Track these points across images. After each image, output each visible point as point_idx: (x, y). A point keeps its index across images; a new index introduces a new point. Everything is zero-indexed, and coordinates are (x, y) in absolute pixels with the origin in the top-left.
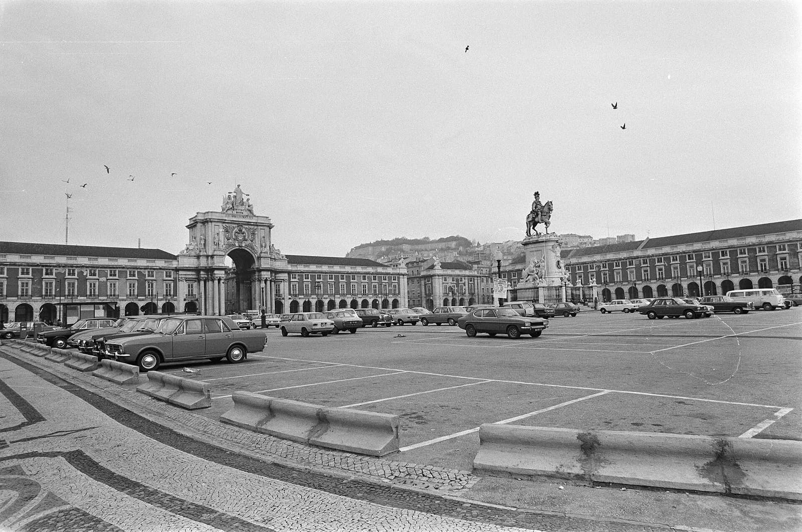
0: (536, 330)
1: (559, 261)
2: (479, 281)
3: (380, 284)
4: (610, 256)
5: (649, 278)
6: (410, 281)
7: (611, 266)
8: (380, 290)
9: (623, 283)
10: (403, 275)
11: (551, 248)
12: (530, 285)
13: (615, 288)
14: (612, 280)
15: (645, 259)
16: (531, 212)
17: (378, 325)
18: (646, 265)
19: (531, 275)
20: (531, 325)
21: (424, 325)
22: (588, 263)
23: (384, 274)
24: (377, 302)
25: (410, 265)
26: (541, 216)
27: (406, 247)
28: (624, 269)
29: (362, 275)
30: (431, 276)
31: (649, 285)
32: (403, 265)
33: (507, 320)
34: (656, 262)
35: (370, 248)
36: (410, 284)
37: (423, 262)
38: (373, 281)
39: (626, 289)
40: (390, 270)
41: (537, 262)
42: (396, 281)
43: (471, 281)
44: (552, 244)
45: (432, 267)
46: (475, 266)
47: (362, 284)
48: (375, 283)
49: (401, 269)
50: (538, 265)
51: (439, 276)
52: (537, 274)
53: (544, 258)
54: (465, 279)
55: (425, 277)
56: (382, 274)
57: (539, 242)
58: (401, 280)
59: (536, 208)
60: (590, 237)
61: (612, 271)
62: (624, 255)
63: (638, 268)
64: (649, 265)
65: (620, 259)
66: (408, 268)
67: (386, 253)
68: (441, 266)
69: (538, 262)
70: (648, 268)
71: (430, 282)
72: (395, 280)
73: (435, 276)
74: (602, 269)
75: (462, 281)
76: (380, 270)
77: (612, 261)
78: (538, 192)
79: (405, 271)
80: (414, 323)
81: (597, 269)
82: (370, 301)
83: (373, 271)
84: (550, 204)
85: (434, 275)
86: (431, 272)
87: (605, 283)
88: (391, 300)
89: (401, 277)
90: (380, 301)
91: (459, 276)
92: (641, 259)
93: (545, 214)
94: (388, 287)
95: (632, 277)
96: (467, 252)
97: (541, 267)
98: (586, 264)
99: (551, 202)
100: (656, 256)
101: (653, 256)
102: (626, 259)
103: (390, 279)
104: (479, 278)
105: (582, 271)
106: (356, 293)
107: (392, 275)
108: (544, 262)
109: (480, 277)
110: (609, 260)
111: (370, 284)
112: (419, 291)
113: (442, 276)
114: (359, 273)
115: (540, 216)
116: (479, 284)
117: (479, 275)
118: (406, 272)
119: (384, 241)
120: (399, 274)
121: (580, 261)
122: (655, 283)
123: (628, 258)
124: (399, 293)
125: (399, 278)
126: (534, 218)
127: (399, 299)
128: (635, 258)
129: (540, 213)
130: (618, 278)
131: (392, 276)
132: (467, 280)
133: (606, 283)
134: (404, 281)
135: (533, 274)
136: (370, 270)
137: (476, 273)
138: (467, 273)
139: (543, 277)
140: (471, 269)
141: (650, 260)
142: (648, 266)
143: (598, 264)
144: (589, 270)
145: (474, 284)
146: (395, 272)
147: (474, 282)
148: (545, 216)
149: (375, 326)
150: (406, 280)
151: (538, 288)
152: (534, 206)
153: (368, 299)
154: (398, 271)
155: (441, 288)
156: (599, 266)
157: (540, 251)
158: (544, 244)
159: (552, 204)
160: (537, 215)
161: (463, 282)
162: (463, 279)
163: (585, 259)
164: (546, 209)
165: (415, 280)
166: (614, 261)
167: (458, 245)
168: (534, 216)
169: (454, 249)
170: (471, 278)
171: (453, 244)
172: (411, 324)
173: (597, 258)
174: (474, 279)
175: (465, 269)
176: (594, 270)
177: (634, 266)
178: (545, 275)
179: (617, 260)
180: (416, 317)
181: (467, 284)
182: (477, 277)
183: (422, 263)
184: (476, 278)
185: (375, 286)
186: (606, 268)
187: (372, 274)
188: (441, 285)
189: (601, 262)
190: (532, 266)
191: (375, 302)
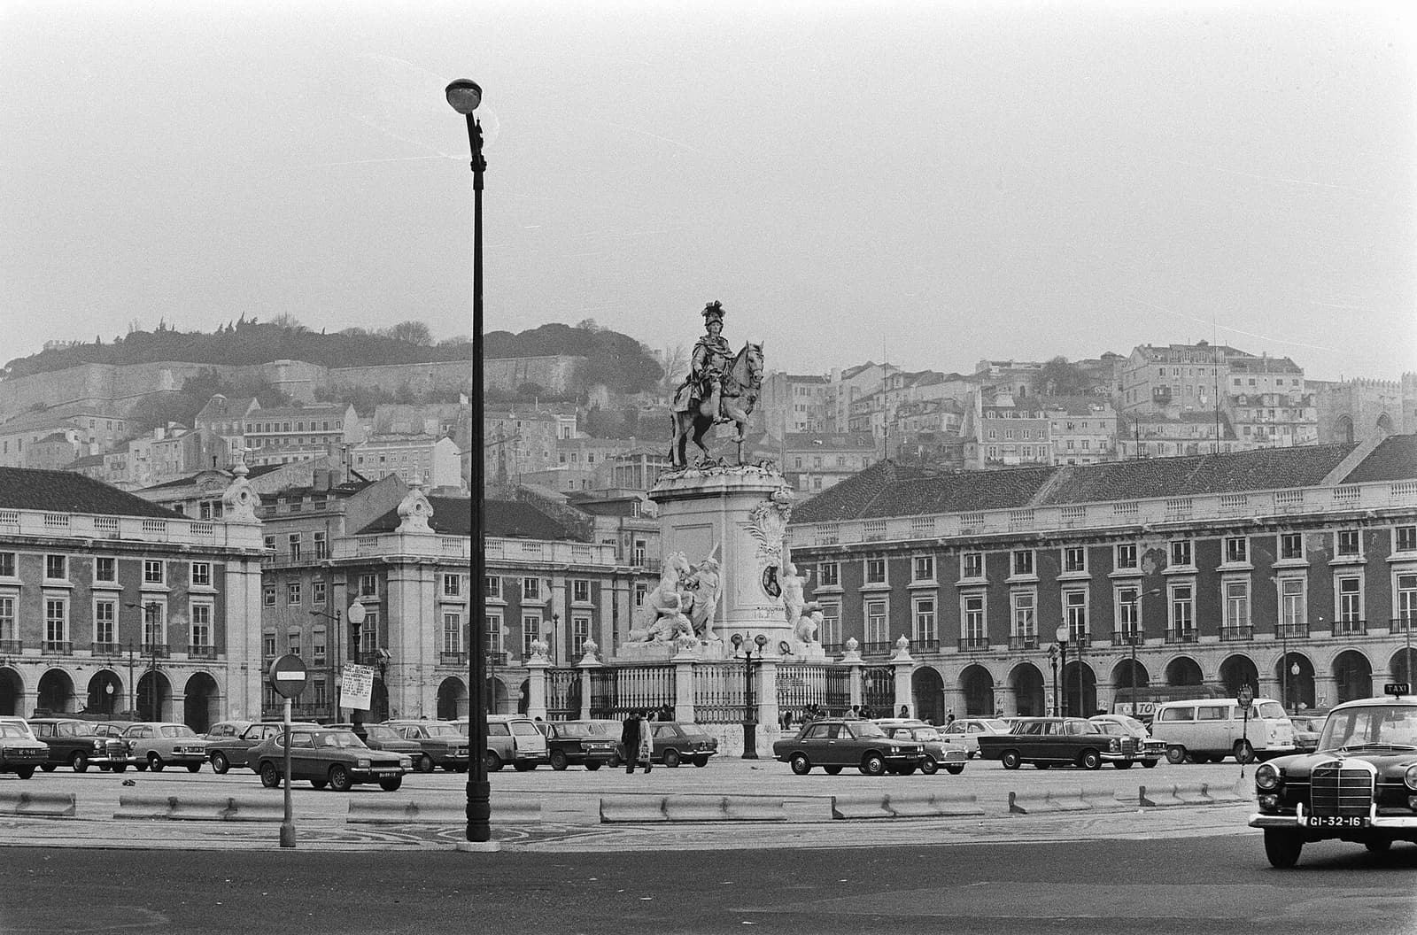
0: (381, 775)
1: (773, 569)
2: (623, 598)
3: (130, 599)
4: (1207, 509)
5: (1362, 618)
6: (281, 586)
7: (1209, 555)
8: (129, 626)
9: (1257, 637)
10: (244, 559)
11: (744, 517)
12: (659, 653)
13: (1222, 655)
14: (1211, 620)
15: (1352, 529)
16: (688, 378)
17: (90, 768)
18: (1352, 559)
19: (669, 616)
20: (371, 766)
21: (217, 772)
22: (1113, 538)
23: (150, 552)
24: (110, 689)
25: (283, 508)
26: (723, 395)
27: (295, 376)
28: (1263, 574)
29: (46, 554)
30: (383, 568)
31: (1358, 648)
32: (246, 510)
33: (333, 755)
34: (1394, 547)
35: (96, 374)
36: (280, 601)
37: (348, 495)
38: (96, 583)
39: (1266, 662)
40: (178, 533)
41: (688, 570)
42: (210, 588)
43: (581, 596)
44: (751, 503)
45: (389, 523)
46: (607, 525)
47: (47, 596)
48: (107, 591)
49: (231, 530)
50: (693, 579)
51: (419, 566)
52: (689, 613)
53: (718, 555)
54: (549, 584)
55: (356, 571)
56: (140, 552)
57: (706, 496)
58: (234, 582)
59: (705, 362)
60: (1289, 367)
61: (1210, 577)
62: (1262, 506)
63: (1321, 570)
64: (1362, 560)
65: (1248, 526)
66: (269, 519)
67: (183, 408)
68: (431, 524)
69: (694, 570)
70: (1360, 574)
71: (375, 598)
72: (204, 580)
73: (402, 566)
74: (1171, 569)
75: (534, 594)
76: (132, 529)
77: (1213, 531)
78: (717, 305)
79: (251, 539)
80: (194, 766)
81: (1151, 567)
82: (81, 681)
83: (97, 535)
84: (753, 355)
85: (397, 565)
86: (385, 548)
87: (1180, 635)
88: (178, 680)
89: (233, 566)
90: (130, 679)
91: (520, 568)
92: (1335, 530)
93: (736, 391)
94: (170, 615)
95: (1293, 608)
96: (631, 415)
97: (703, 588)
98: (1103, 539)
99: (758, 348)
100: (1392, 519)
101: (1379, 517)
102: (1273, 528)
103: (177, 576)
104: (623, 584)
105: (1085, 574)
106: (16, 637)
107: (189, 555)
108: (715, 569)
109: (629, 577)
110: (1199, 528)
111: (81, 598)
112: (321, 640)
113: (436, 566)
114: (32, 543)
115: (716, 396)
116: (623, 612)
117: (624, 566)
118: (260, 545)
119: (174, 334)
120: (225, 555)
121: (1077, 527)
122: (1382, 640)
123: (1282, 523)
124: (221, 647)
125: (221, 573)
126: (695, 405)
127: (218, 674)
128: (1308, 525)
129: (717, 385)
130: (1236, 611)
131: (191, 563)
132: (559, 595)
133: (1185, 634)
134: (245, 589)
135: (672, 611)
136: (84, 527)
137: (608, 559)
138: (563, 554)
139: (710, 624)
140: (581, 535)
141: (1367, 535)
142: (1357, 564)
143: (1155, 543)
144: (1118, 571)
145: (596, 612)
146: (207, 541)
147: (597, 600)
148: (733, 396)
149: (82, 769)
150: (255, 582)
151: (674, 666)
152: (701, 356)
153: (70, 670)
154: (216, 538)
155: (428, 627)
156: (1157, 556)
157: (707, 531)
158: (720, 504)
159: (760, 356)
160: (708, 393)
161: (541, 601)
162: (542, 586)
163: (1101, 517)
164: (739, 373)
165: (306, 584)
166: (1223, 531)
167: (587, 378)
168: (696, 396)
169: (563, 401)
170: (583, 581)
171: (559, 371)
172: (186, 769)
173: (1154, 512)
174: (597, 589)
175: (557, 531)
176: (1137, 571)
177: (1303, 561)
178: (718, 617)
179: (1236, 530)
180: (199, 749)
181: (559, 609)
182: (615, 577)
183: (343, 503)
184: (606, 583)
185: (105, 610)
186: (1187, 562)
187: (96, 548)
188: (429, 613)
189: (1169, 534)
190: (672, 583)
191: (101, 681)
